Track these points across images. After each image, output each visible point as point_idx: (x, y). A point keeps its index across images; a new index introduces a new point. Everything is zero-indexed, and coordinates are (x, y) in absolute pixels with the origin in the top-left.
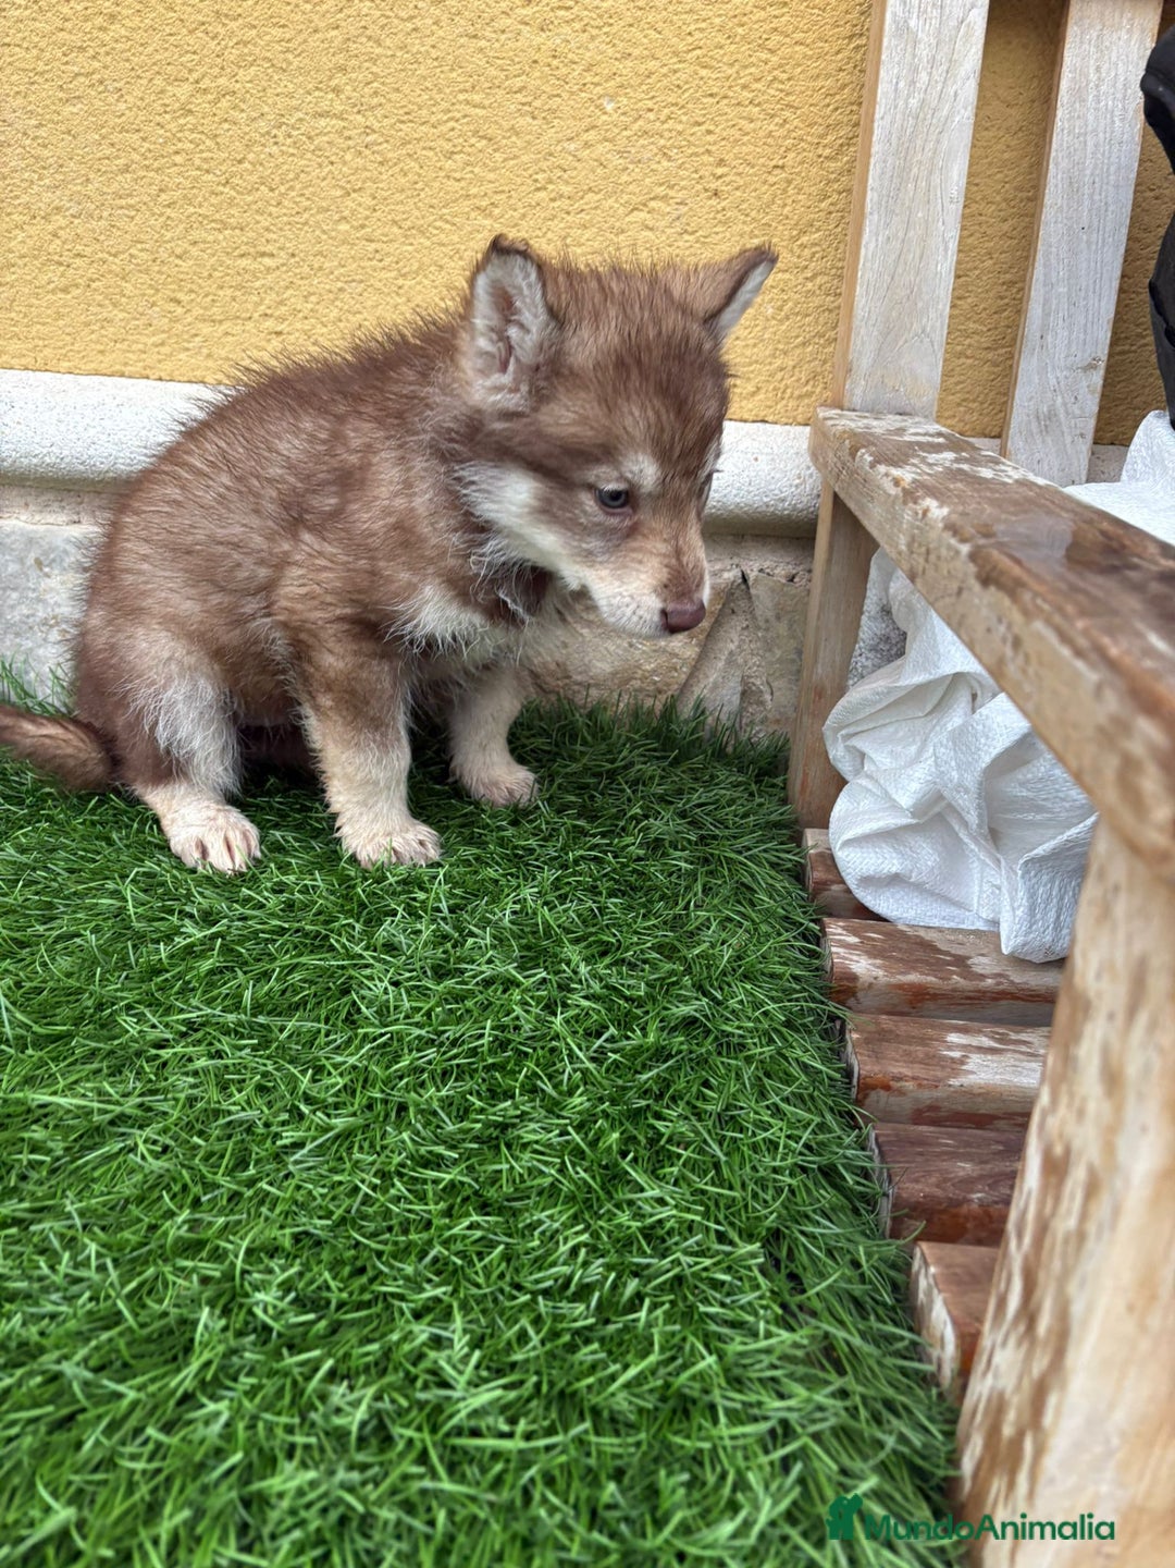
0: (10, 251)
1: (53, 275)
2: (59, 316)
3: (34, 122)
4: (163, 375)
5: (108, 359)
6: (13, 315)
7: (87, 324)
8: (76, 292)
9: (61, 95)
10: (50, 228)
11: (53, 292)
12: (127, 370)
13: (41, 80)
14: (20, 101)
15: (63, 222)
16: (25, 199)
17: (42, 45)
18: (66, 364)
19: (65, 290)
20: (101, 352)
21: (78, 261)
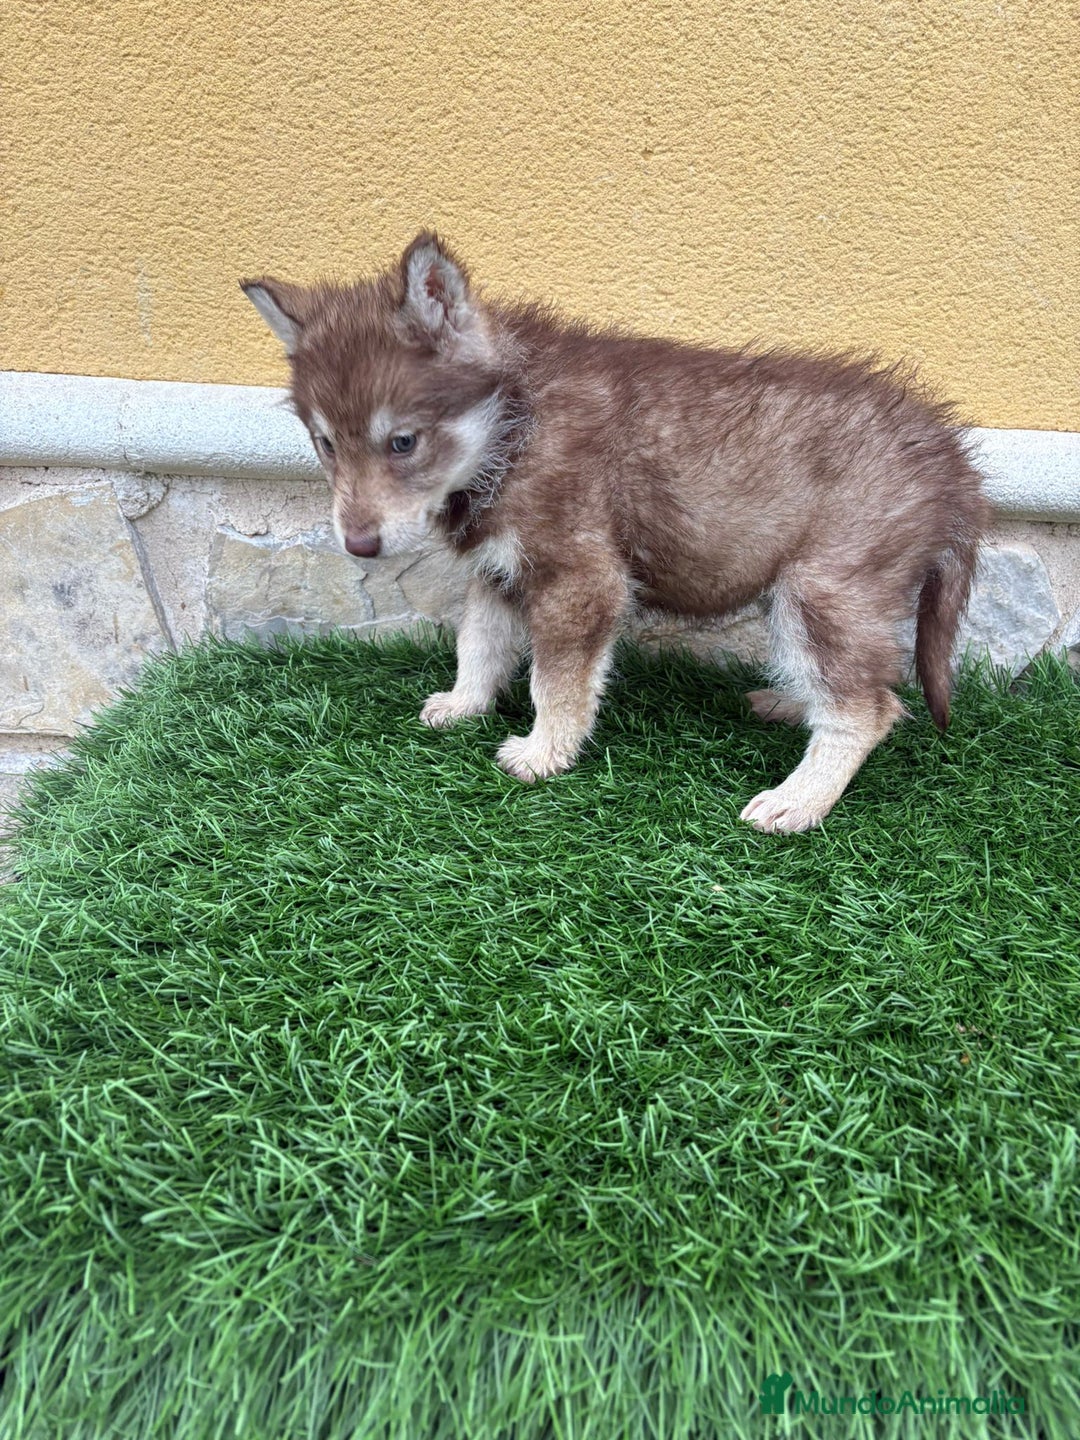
0: (982, 336)
1: (1010, 354)
2: (1004, 384)
3: (1033, 237)
4: (1070, 428)
5: (1029, 417)
6: (967, 384)
7: (1023, 391)
8: (1023, 366)
9: (1061, 217)
10: (1019, 318)
11: (1004, 367)
12: (1043, 425)
13: (1048, 206)
14: (1028, 221)
15: (1031, 313)
16: (1008, 295)
17: (1058, 180)
18: (995, 421)
19: (1014, 365)
20: (1027, 411)
21: (1033, 343)
